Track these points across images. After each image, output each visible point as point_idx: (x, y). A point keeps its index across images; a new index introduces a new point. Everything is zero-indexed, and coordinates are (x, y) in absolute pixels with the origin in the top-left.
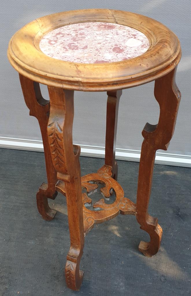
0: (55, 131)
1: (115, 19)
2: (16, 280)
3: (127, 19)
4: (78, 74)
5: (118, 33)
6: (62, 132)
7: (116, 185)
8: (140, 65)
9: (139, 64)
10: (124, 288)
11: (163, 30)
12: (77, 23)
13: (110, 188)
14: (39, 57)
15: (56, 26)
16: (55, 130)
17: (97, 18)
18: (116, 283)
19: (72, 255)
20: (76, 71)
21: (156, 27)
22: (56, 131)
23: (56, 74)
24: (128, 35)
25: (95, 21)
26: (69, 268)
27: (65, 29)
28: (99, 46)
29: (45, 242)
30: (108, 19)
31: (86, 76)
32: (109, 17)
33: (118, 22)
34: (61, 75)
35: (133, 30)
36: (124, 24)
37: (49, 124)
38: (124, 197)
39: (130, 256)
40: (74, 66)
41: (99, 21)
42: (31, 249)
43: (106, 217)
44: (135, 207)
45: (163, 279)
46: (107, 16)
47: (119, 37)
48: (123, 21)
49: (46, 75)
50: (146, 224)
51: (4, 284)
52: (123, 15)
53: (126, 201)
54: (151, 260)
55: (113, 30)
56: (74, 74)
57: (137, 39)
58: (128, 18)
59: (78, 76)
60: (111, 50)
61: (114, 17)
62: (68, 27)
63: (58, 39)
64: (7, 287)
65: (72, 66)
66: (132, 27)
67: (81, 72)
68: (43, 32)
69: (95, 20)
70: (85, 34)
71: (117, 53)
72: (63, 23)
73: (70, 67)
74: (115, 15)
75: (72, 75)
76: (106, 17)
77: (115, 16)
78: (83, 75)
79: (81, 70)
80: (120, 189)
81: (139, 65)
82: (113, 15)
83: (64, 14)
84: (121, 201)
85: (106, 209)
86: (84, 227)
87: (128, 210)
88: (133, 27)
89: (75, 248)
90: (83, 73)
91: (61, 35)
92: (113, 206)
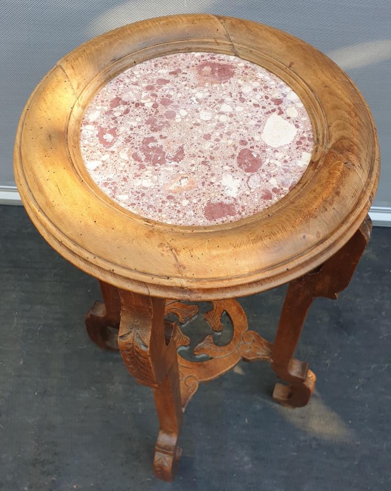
0: (133, 348)
1: (233, 45)
2: (67, 465)
3: (259, 49)
4: (180, 272)
5: (243, 96)
6: (149, 349)
7: (232, 304)
8: (304, 237)
9: (302, 235)
10: (250, 466)
11: (342, 99)
12: (150, 59)
13: (222, 312)
14: (91, 222)
15: (107, 75)
16: (133, 345)
17: (193, 43)
18: (237, 459)
19: (163, 444)
20: (175, 265)
21: (326, 87)
22: (135, 347)
23: (134, 269)
24: (265, 103)
25: (190, 50)
26: (159, 463)
27: (127, 81)
28: (207, 146)
29: (108, 392)
30: (218, 44)
31: (195, 276)
32: (218, 41)
33: (240, 52)
34: (144, 273)
35: (273, 82)
36: (254, 61)
37: (120, 334)
38: (247, 329)
39: (258, 407)
40: (170, 253)
41: (197, 50)
42: (86, 408)
43: (218, 373)
44: (267, 349)
45: (314, 444)
46: (214, 38)
47: (245, 109)
48: (251, 51)
49: (113, 270)
50: (289, 376)
51: (49, 474)
52: (251, 38)
53: (253, 338)
54: (293, 414)
55: (230, 83)
56: (172, 271)
57: (284, 115)
58: (261, 46)
59: (180, 275)
60: (234, 162)
61: (230, 41)
62: (133, 75)
63: (116, 122)
64: (54, 479)
65: (165, 254)
66: (270, 70)
67: (184, 268)
68: (81, 103)
69: (189, 46)
70: (172, 102)
71: (248, 174)
72: (121, 64)
73: (162, 255)
74: (232, 35)
75: (167, 274)
76: (213, 40)
77: (232, 38)
78: (189, 275)
79: (185, 264)
80: (240, 312)
81: (302, 237)
82: (227, 36)
83: (121, 41)
84: (243, 339)
85: (217, 357)
86: (182, 396)
87: (258, 357)
88: (272, 71)
89: (168, 433)
90: (190, 271)
91: (123, 108)
92: (230, 350)
